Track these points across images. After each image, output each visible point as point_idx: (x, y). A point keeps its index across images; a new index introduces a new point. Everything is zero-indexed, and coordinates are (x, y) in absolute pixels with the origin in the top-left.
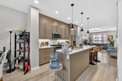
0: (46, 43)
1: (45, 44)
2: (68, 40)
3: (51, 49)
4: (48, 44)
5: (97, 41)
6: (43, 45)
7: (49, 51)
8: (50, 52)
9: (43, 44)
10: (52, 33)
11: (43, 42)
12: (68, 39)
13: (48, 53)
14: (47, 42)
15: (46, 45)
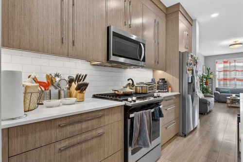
0: (71, 81)
1: (64, 86)
2: (160, 74)
3: (106, 119)
4: (82, 88)
5: (230, 80)
6: (54, 91)
7: (94, 133)
8: (100, 136)
9: (52, 88)
10: (108, 28)
11: (57, 75)
12: (165, 70)
13: (84, 146)
14: (78, 78)
15: (70, 96)
